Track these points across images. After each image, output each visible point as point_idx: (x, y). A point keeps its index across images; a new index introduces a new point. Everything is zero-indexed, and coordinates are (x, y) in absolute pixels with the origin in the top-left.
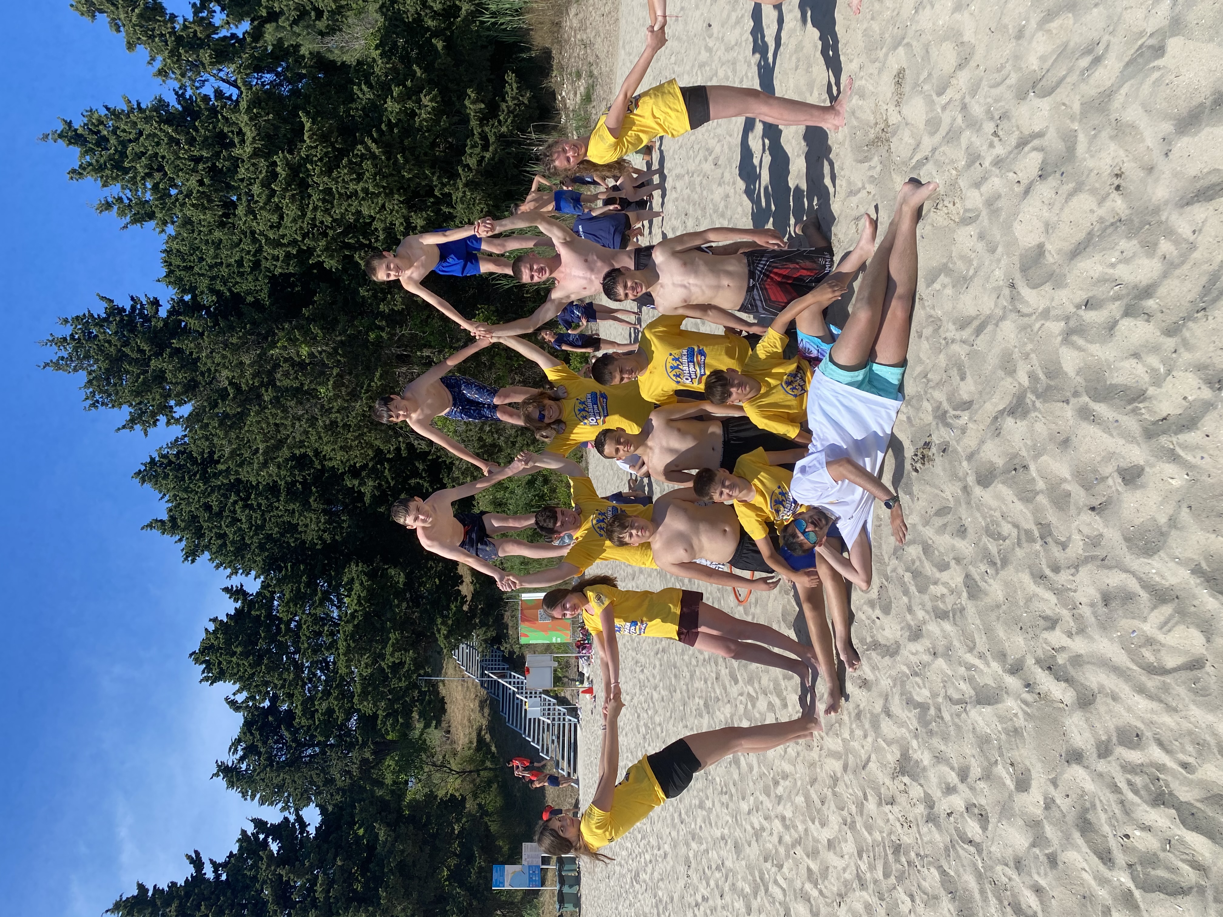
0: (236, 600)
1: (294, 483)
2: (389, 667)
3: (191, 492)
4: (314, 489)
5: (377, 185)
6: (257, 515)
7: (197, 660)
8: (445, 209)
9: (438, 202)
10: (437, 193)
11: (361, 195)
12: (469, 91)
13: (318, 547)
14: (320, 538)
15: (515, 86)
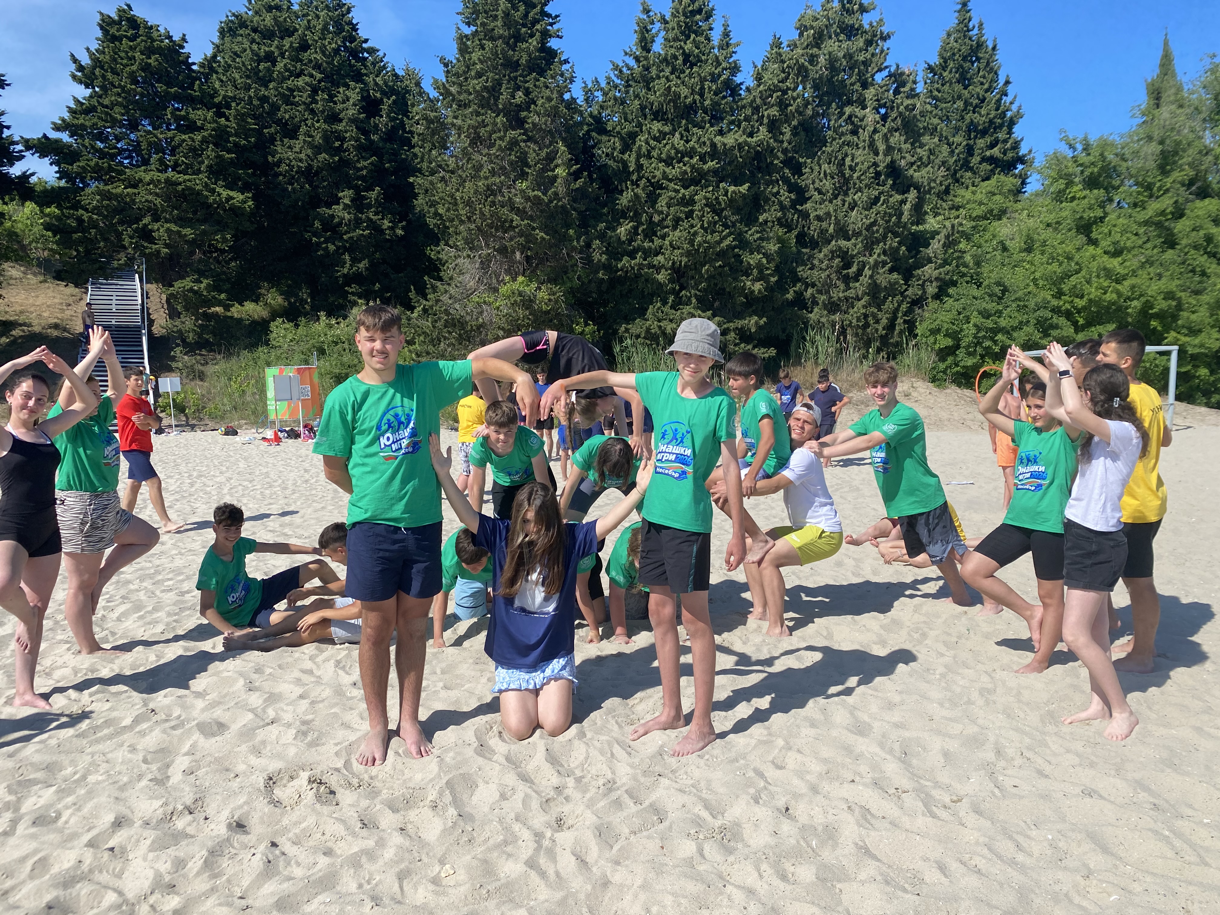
0: (202, 65)
1: (343, 140)
2: (145, 225)
3: (323, 34)
4: (337, 158)
5: (700, 245)
6: (305, 96)
7: (120, 11)
8: (671, 298)
9: (677, 294)
10: (683, 292)
11: (692, 231)
12: (765, 319)
13: (270, 159)
14: (280, 161)
15: (766, 355)
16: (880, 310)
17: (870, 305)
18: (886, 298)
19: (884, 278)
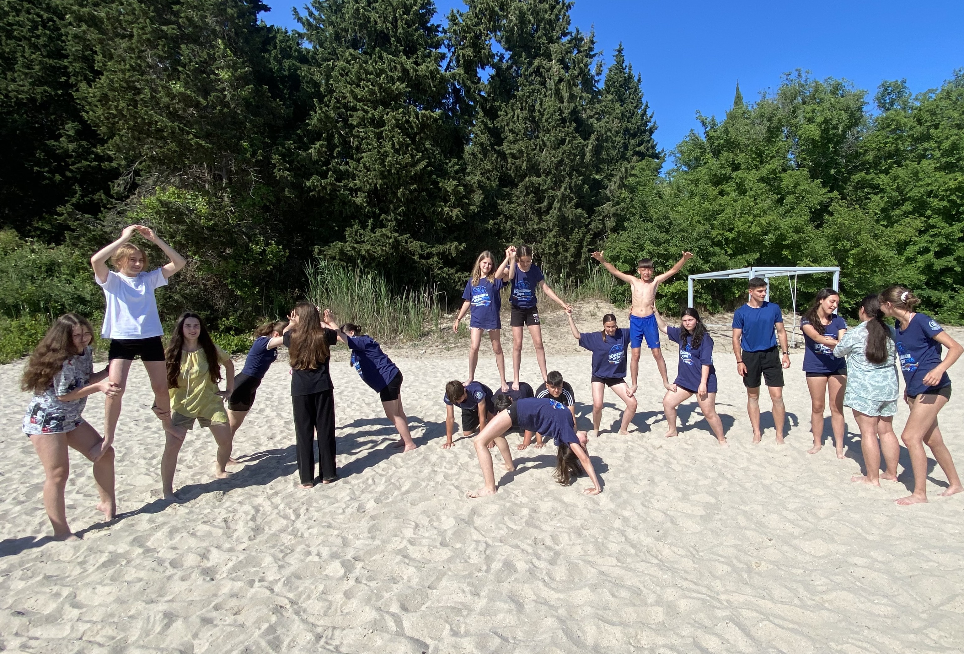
10: (383, 216)
16: (568, 240)
17: (560, 235)
18: (572, 229)
19: (570, 212)
